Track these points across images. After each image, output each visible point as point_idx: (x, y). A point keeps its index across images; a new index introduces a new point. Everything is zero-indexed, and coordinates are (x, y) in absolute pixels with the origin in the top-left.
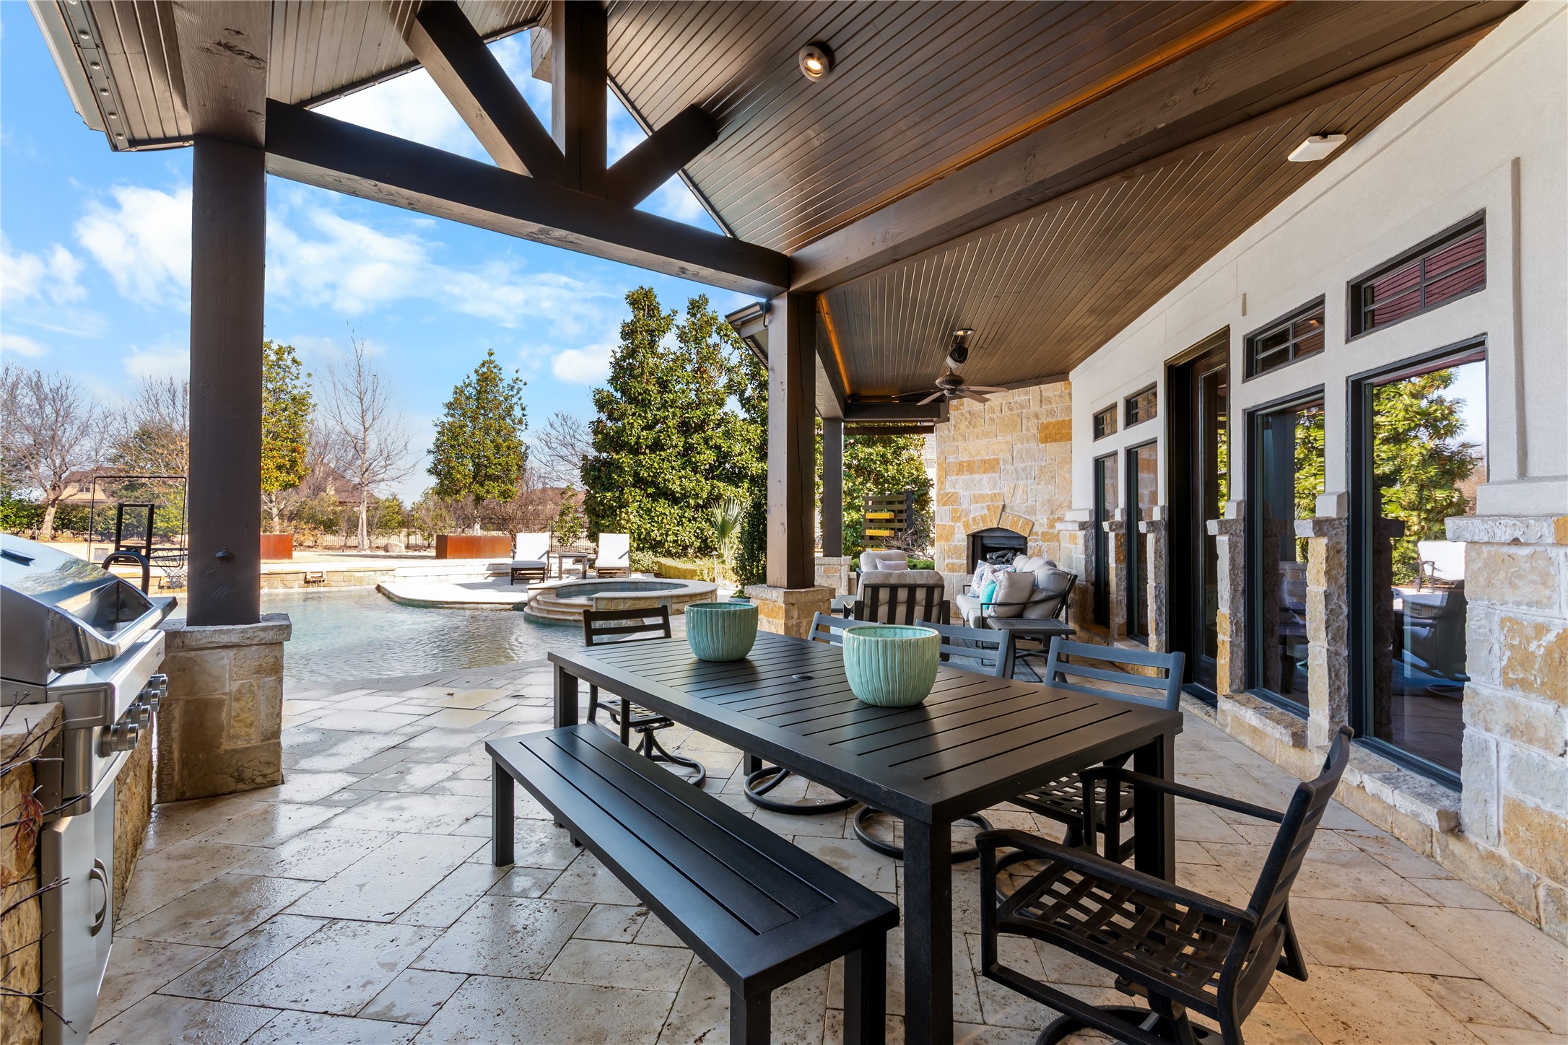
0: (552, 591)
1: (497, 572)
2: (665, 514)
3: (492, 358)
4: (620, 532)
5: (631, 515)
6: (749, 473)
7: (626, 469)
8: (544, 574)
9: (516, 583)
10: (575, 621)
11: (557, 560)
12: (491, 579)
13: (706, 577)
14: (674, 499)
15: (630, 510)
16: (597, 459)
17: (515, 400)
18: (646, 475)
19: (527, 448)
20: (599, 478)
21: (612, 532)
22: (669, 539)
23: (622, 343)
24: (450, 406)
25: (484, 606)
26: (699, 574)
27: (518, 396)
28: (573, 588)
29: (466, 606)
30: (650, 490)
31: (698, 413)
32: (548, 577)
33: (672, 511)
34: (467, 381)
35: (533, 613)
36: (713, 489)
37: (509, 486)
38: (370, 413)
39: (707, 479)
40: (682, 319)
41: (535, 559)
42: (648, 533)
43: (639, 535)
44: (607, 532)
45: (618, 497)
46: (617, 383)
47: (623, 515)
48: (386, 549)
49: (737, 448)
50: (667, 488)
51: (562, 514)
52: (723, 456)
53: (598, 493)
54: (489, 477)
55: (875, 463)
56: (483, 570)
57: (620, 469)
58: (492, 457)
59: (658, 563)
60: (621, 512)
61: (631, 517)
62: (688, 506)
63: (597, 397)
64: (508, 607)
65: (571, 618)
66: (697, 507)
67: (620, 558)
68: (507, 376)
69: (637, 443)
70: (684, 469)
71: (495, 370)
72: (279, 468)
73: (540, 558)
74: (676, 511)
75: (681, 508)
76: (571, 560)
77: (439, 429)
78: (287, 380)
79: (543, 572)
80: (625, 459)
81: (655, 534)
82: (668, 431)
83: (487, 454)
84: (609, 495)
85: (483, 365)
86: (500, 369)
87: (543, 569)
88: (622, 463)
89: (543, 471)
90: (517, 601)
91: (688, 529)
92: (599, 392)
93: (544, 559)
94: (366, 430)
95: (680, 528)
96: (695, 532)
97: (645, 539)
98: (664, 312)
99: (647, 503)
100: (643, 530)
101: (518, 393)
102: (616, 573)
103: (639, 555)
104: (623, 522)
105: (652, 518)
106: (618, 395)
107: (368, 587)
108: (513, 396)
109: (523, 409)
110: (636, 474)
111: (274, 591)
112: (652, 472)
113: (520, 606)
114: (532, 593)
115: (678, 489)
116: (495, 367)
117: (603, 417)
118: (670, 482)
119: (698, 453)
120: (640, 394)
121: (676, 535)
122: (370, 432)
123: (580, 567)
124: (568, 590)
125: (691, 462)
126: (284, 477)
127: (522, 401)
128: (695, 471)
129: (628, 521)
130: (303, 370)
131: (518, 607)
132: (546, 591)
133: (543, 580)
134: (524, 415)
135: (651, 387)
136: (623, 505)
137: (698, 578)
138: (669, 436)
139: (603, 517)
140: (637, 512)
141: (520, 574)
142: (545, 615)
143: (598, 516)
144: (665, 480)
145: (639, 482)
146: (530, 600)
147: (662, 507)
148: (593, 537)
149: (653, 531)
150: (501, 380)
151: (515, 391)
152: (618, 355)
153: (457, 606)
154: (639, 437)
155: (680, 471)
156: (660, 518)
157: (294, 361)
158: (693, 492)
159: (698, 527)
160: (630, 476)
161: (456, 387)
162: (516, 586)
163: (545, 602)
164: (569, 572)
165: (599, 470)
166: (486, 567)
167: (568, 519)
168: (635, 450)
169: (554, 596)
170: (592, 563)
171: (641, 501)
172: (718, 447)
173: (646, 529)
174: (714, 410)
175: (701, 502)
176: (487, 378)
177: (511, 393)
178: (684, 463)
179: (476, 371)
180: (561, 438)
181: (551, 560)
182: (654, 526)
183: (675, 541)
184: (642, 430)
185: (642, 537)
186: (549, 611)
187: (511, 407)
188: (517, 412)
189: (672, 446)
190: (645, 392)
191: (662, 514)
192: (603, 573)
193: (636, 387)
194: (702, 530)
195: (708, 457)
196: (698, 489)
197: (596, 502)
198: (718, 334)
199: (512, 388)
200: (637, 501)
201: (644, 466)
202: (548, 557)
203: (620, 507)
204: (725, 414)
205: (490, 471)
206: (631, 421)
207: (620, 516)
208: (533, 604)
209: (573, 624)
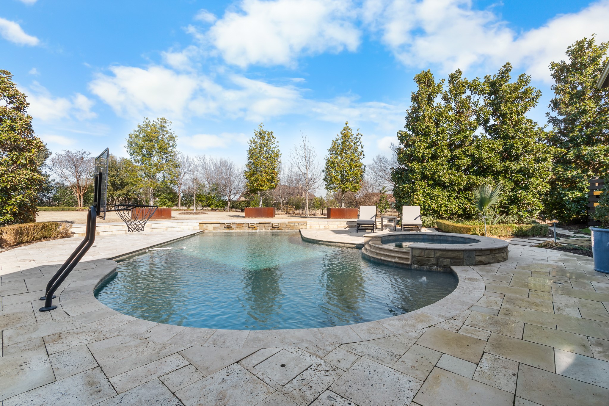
0: (379, 239)
1: (350, 225)
2: (439, 195)
3: (347, 125)
4: (413, 205)
5: (420, 196)
6: (495, 170)
7: (417, 170)
8: (373, 227)
9: (359, 231)
10: (395, 263)
11: (380, 220)
12: (348, 228)
13: (478, 233)
14: (443, 186)
15: (419, 193)
16: (399, 169)
17: (358, 144)
18: (428, 174)
19: (365, 166)
20: (401, 178)
21: (408, 205)
22: (442, 209)
23: (411, 104)
24: (331, 150)
25: (341, 245)
26: (472, 229)
27: (360, 142)
28: (392, 237)
29: (332, 244)
30: (430, 183)
31: (459, 136)
32: (375, 229)
33: (443, 193)
34: (337, 138)
35: (367, 254)
36: (470, 180)
37: (357, 185)
38: (308, 163)
39: (465, 175)
40: (446, 87)
41: (369, 219)
42: (429, 206)
43: (424, 207)
44: (405, 205)
45: (412, 187)
46: (409, 127)
47: (415, 196)
48: (314, 214)
49: (485, 155)
50: (441, 180)
51: (381, 200)
52: (476, 161)
53: (401, 185)
54: (347, 181)
55: (599, 157)
56: (345, 224)
57: (412, 171)
58: (349, 171)
59: (437, 223)
60: (414, 195)
61: (420, 197)
62: (454, 190)
63: (399, 135)
64: (353, 246)
65: (393, 260)
66: (459, 191)
67: (415, 219)
68: (354, 133)
69: (422, 157)
70: (451, 169)
71: (350, 131)
72: (268, 180)
73: (371, 219)
74: (445, 193)
75: (448, 191)
76: (387, 220)
77: (327, 161)
78: (271, 145)
79: (372, 226)
80: (416, 166)
81: (434, 206)
82: (441, 148)
83: (347, 169)
84: (407, 186)
85: (344, 130)
86: (351, 130)
87: (373, 224)
88: (414, 168)
89: (372, 182)
90: (358, 243)
91: (454, 203)
92: (400, 132)
93: (374, 219)
94: (307, 170)
95: (449, 203)
96: (459, 205)
97: (427, 209)
98: (437, 82)
99: (428, 190)
100: (426, 204)
101: (359, 140)
102: (412, 228)
103: (425, 218)
104: (415, 200)
105: (431, 198)
106: (411, 133)
107: (296, 230)
108: (357, 142)
109: (362, 148)
110: (423, 173)
111: (262, 231)
112: (432, 171)
113: (360, 246)
114: (367, 239)
115: (448, 181)
116: (349, 129)
117: (402, 146)
118: (442, 177)
119: (460, 159)
120: (423, 129)
121: (447, 207)
122: (309, 171)
123: (392, 224)
124: (388, 238)
125: (455, 165)
126: (270, 184)
127: (362, 144)
128: (458, 170)
129: (418, 200)
130: (276, 140)
131: (359, 247)
132: (375, 239)
133: (373, 230)
134: (363, 151)
135: (430, 125)
136: (414, 191)
137: (471, 233)
138: (442, 151)
139: (403, 198)
140: (422, 194)
141: (362, 227)
142: (374, 256)
143: (400, 197)
144: (439, 177)
145: (424, 177)
146: (366, 243)
147: (436, 192)
148: (399, 208)
149: (432, 204)
150: (352, 135)
151: (358, 139)
152: (410, 112)
153: (328, 243)
154: (424, 153)
155: (448, 171)
156: (436, 197)
157: (273, 137)
158: (457, 182)
159: (460, 202)
160: (418, 174)
161: (333, 141)
162: (359, 233)
163: (374, 247)
164: (386, 226)
165: (401, 174)
166: (346, 223)
167: (383, 202)
168: (421, 160)
169: (379, 242)
170: (399, 222)
171: (425, 188)
172: (472, 156)
173: (428, 204)
174: (470, 133)
175: (462, 187)
176: (345, 135)
177: (356, 141)
178: (450, 166)
179: (341, 133)
180: (380, 168)
181: (377, 220)
182: (433, 202)
183: (446, 210)
184: (426, 149)
185: (426, 208)
186: (377, 254)
187: (357, 147)
188: (360, 149)
189: (444, 156)
190: (426, 128)
191: (437, 195)
192: (407, 228)
193: (421, 126)
194: (463, 204)
195: (466, 161)
196: (460, 180)
197: (399, 190)
198: (470, 90)
199: (357, 138)
200: (423, 189)
201: (427, 168)
202: (376, 219)
203: (413, 192)
204: (476, 137)
205: (348, 178)
206: (420, 144)
207: (413, 197)
208: (367, 247)
209: (394, 265)
